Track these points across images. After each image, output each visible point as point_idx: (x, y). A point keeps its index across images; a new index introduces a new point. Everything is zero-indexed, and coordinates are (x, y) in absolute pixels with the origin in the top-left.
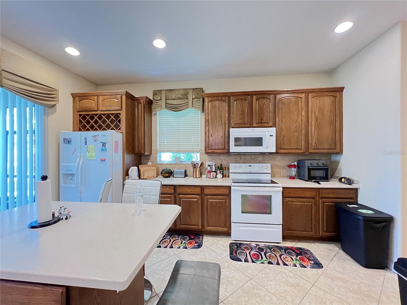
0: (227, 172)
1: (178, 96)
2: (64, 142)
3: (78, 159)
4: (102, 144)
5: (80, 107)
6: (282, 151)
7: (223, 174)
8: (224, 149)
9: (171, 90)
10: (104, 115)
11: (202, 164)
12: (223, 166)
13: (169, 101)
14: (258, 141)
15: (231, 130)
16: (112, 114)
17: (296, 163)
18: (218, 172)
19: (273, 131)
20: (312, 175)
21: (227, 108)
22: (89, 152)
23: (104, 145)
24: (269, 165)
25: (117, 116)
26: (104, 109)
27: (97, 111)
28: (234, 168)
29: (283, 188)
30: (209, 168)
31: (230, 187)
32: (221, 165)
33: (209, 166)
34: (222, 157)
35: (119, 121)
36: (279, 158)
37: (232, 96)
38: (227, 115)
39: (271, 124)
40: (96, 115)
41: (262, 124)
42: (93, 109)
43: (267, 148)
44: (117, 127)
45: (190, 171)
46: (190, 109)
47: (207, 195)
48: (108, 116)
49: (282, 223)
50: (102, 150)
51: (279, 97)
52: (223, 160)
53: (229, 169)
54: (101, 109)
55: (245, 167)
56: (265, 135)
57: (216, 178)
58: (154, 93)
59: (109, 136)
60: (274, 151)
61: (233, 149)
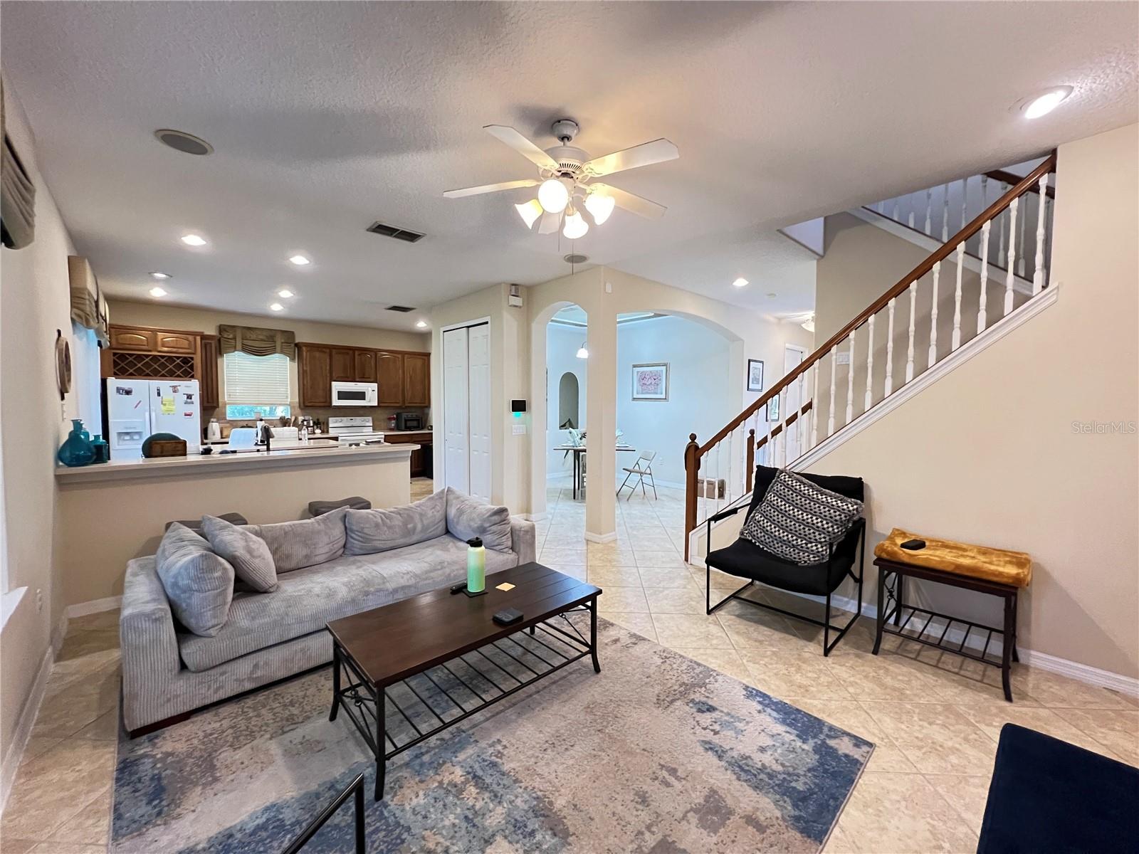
0: (325, 427)
1: (261, 337)
2: (115, 390)
4: (186, 396)
5: (117, 343)
6: (384, 405)
7: (321, 429)
8: (325, 402)
9: (249, 328)
10: (163, 357)
12: (320, 421)
13: (247, 342)
14: (361, 396)
15: (333, 383)
16: (178, 358)
17: (395, 416)
18: (315, 427)
19: (375, 386)
20: (408, 425)
21: (328, 360)
22: (165, 405)
23: (189, 397)
24: (370, 418)
25: (186, 360)
26: (166, 349)
27: (150, 351)
28: (333, 422)
29: (385, 436)
30: (305, 423)
32: (318, 420)
33: (304, 421)
34: (320, 411)
35: (191, 367)
36: (379, 411)
37: (335, 348)
38: (328, 367)
39: (372, 380)
40: (147, 356)
41: (363, 379)
42: (144, 348)
43: (370, 401)
44: (188, 375)
46: (277, 355)
48: (171, 359)
50: (186, 403)
51: (379, 354)
52: (321, 415)
53: (328, 424)
54: (159, 349)
55: (346, 421)
56: (368, 390)
57: (314, 433)
58: (222, 329)
59: (193, 386)
60: (376, 405)
61: (336, 402)
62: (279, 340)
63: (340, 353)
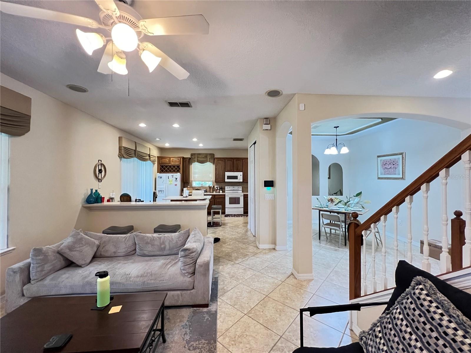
1: (203, 157)
2: (159, 177)
3: (165, 185)
5: (161, 162)
6: (245, 181)
7: (222, 191)
8: (223, 180)
9: (199, 154)
10: (172, 166)
11: (213, 187)
12: (223, 187)
13: (199, 159)
14: (236, 177)
15: (226, 173)
16: (176, 166)
18: (221, 190)
19: (241, 173)
21: (224, 164)
22: (170, 182)
23: (176, 179)
24: (241, 187)
25: (178, 167)
26: (173, 163)
27: (169, 164)
28: (227, 188)
29: (244, 195)
30: (216, 188)
31: (225, 195)
32: (222, 187)
33: (216, 187)
34: (222, 184)
35: (179, 169)
36: (245, 184)
37: (226, 159)
38: (224, 167)
39: (241, 171)
40: (168, 166)
41: (238, 171)
42: (168, 163)
43: (239, 180)
44: (178, 171)
45: (208, 189)
46: (208, 163)
47: (216, 198)
48: (174, 166)
49: (243, 207)
50: (175, 181)
51: (244, 160)
53: (225, 189)
54: (171, 163)
55: (231, 188)
56: (238, 175)
57: (219, 192)
58: (192, 155)
59: (178, 175)
60: (242, 181)
61: (227, 180)
62: (209, 157)
63: (229, 161)
